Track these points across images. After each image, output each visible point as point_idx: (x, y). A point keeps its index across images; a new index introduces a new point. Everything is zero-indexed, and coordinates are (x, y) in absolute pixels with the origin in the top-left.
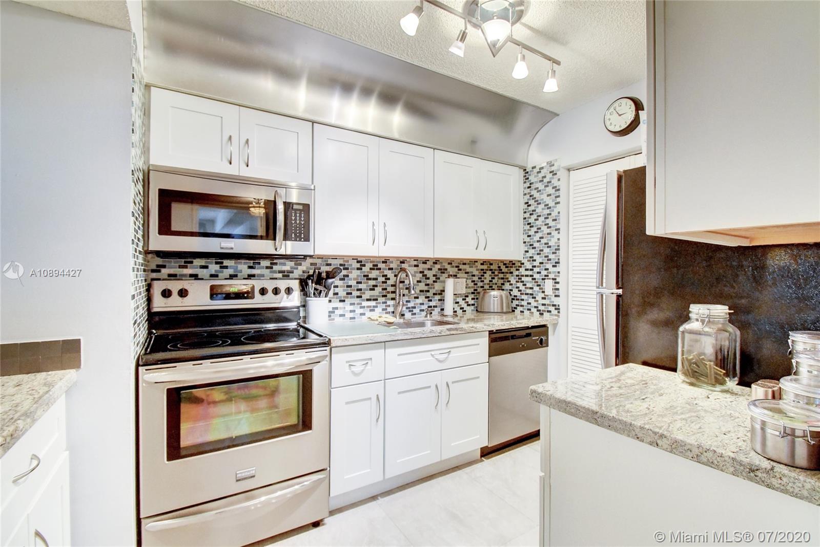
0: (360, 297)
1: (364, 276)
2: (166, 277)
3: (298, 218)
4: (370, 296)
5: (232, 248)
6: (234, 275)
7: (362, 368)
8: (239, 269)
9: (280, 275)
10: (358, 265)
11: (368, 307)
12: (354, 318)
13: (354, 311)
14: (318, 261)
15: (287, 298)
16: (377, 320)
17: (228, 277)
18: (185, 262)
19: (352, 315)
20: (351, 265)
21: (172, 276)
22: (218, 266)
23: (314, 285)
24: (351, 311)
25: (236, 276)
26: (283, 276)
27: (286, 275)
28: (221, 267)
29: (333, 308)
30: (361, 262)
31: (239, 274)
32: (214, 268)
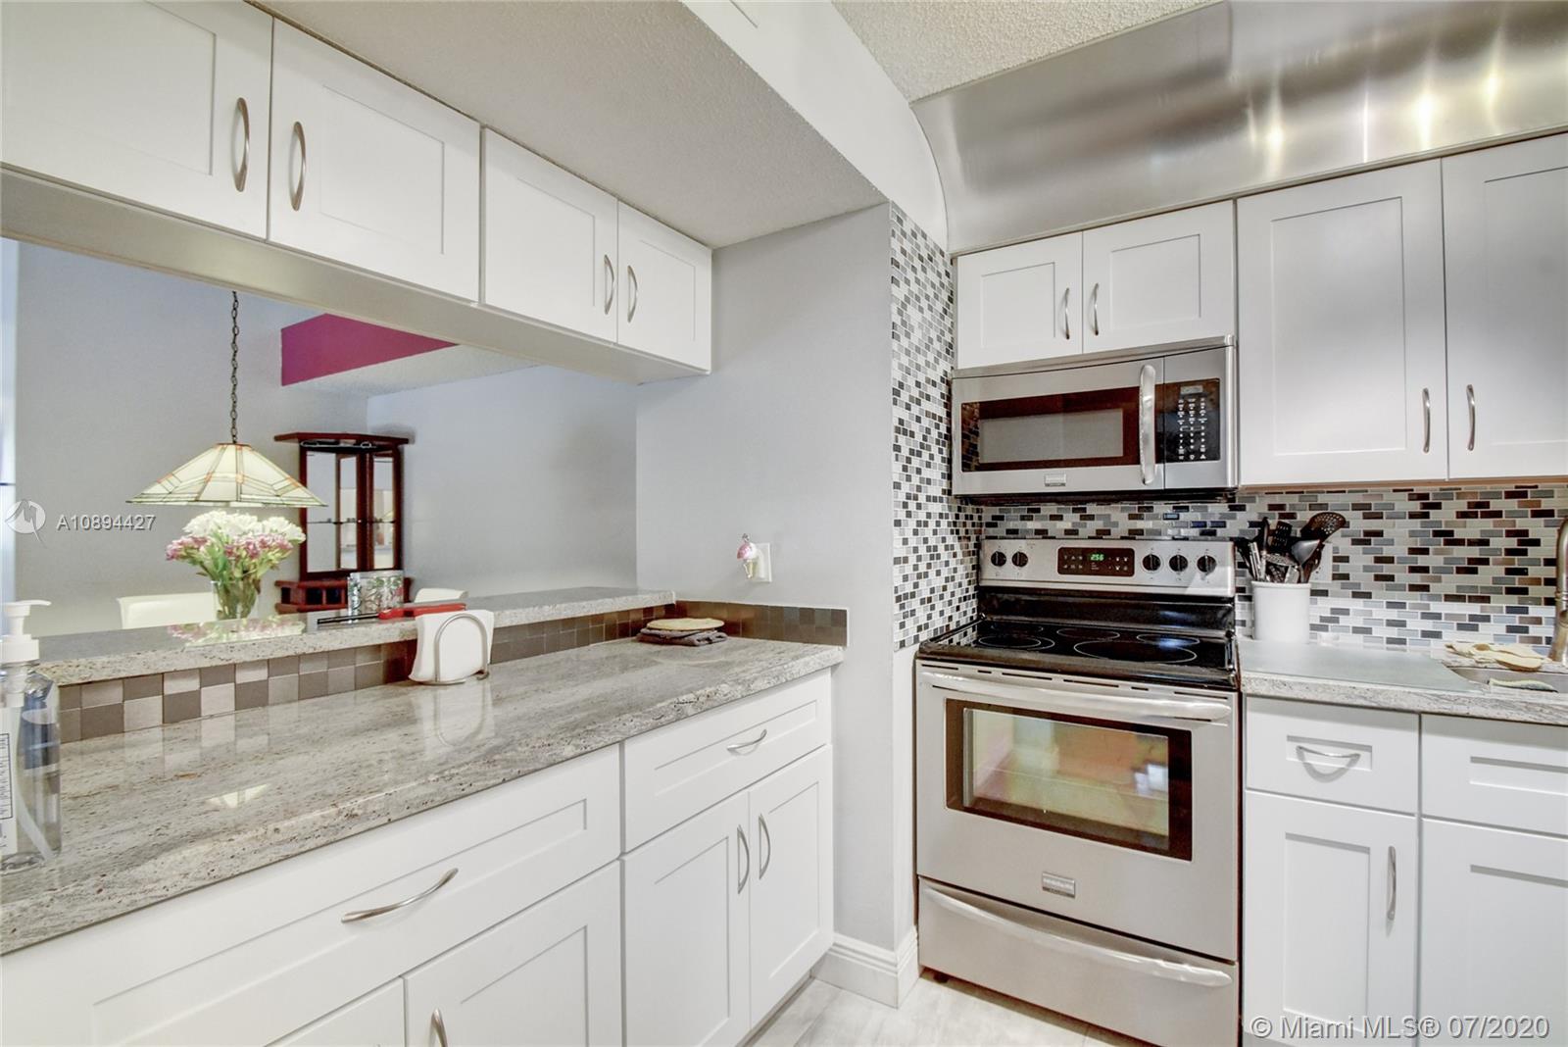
0: (1425, 588)
1: (1437, 534)
2: (1005, 535)
3: (1192, 413)
4: (1459, 588)
5: (1063, 485)
6: (1105, 530)
7: (1341, 764)
8: (1113, 519)
9: (1195, 532)
10: (1416, 506)
11: (1449, 616)
12: (1402, 642)
13: (1402, 624)
14: (1290, 501)
15: (1203, 579)
16: (1470, 655)
17: (1094, 535)
18: (1029, 510)
19: (1394, 632)
20: (1391, 506)
21: (1013, 533)
22: (1078, 515)
23: (1264, 553)
24: (1391, 623)
25: (1108, 532)
26: (1203, 533)
27: (1208, 532)
28: (1083, 518)
29: (1334, 611)
30: (1425, 496)
31: (1113, 530)
32: (1070, 520)
